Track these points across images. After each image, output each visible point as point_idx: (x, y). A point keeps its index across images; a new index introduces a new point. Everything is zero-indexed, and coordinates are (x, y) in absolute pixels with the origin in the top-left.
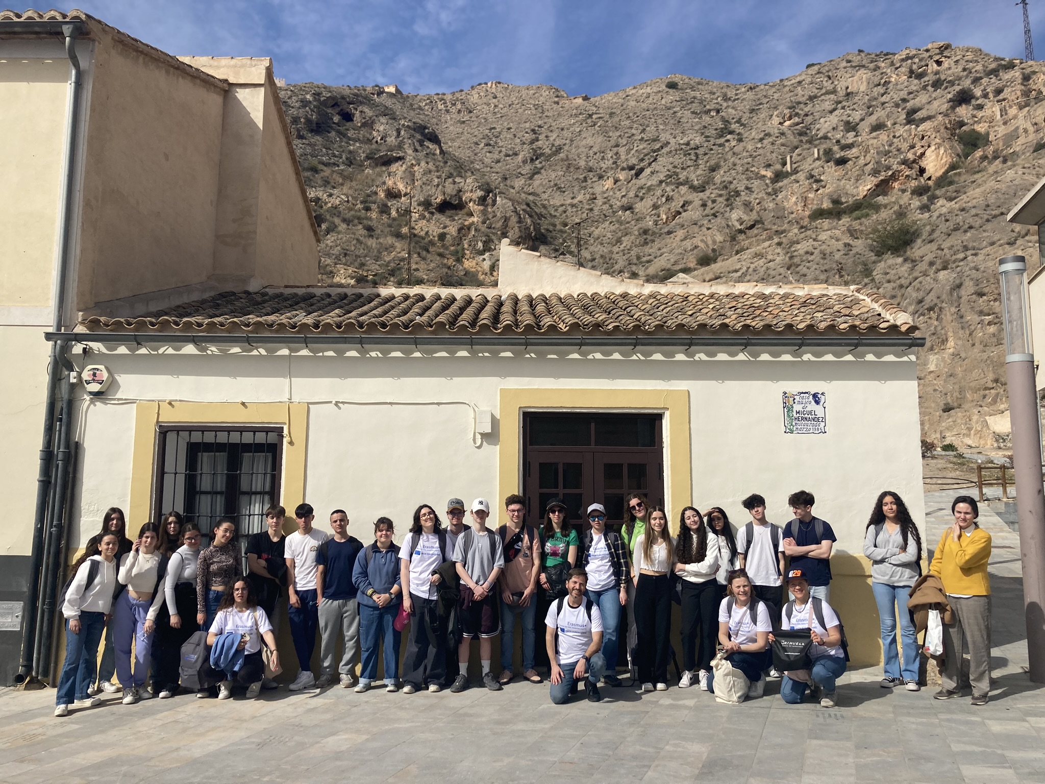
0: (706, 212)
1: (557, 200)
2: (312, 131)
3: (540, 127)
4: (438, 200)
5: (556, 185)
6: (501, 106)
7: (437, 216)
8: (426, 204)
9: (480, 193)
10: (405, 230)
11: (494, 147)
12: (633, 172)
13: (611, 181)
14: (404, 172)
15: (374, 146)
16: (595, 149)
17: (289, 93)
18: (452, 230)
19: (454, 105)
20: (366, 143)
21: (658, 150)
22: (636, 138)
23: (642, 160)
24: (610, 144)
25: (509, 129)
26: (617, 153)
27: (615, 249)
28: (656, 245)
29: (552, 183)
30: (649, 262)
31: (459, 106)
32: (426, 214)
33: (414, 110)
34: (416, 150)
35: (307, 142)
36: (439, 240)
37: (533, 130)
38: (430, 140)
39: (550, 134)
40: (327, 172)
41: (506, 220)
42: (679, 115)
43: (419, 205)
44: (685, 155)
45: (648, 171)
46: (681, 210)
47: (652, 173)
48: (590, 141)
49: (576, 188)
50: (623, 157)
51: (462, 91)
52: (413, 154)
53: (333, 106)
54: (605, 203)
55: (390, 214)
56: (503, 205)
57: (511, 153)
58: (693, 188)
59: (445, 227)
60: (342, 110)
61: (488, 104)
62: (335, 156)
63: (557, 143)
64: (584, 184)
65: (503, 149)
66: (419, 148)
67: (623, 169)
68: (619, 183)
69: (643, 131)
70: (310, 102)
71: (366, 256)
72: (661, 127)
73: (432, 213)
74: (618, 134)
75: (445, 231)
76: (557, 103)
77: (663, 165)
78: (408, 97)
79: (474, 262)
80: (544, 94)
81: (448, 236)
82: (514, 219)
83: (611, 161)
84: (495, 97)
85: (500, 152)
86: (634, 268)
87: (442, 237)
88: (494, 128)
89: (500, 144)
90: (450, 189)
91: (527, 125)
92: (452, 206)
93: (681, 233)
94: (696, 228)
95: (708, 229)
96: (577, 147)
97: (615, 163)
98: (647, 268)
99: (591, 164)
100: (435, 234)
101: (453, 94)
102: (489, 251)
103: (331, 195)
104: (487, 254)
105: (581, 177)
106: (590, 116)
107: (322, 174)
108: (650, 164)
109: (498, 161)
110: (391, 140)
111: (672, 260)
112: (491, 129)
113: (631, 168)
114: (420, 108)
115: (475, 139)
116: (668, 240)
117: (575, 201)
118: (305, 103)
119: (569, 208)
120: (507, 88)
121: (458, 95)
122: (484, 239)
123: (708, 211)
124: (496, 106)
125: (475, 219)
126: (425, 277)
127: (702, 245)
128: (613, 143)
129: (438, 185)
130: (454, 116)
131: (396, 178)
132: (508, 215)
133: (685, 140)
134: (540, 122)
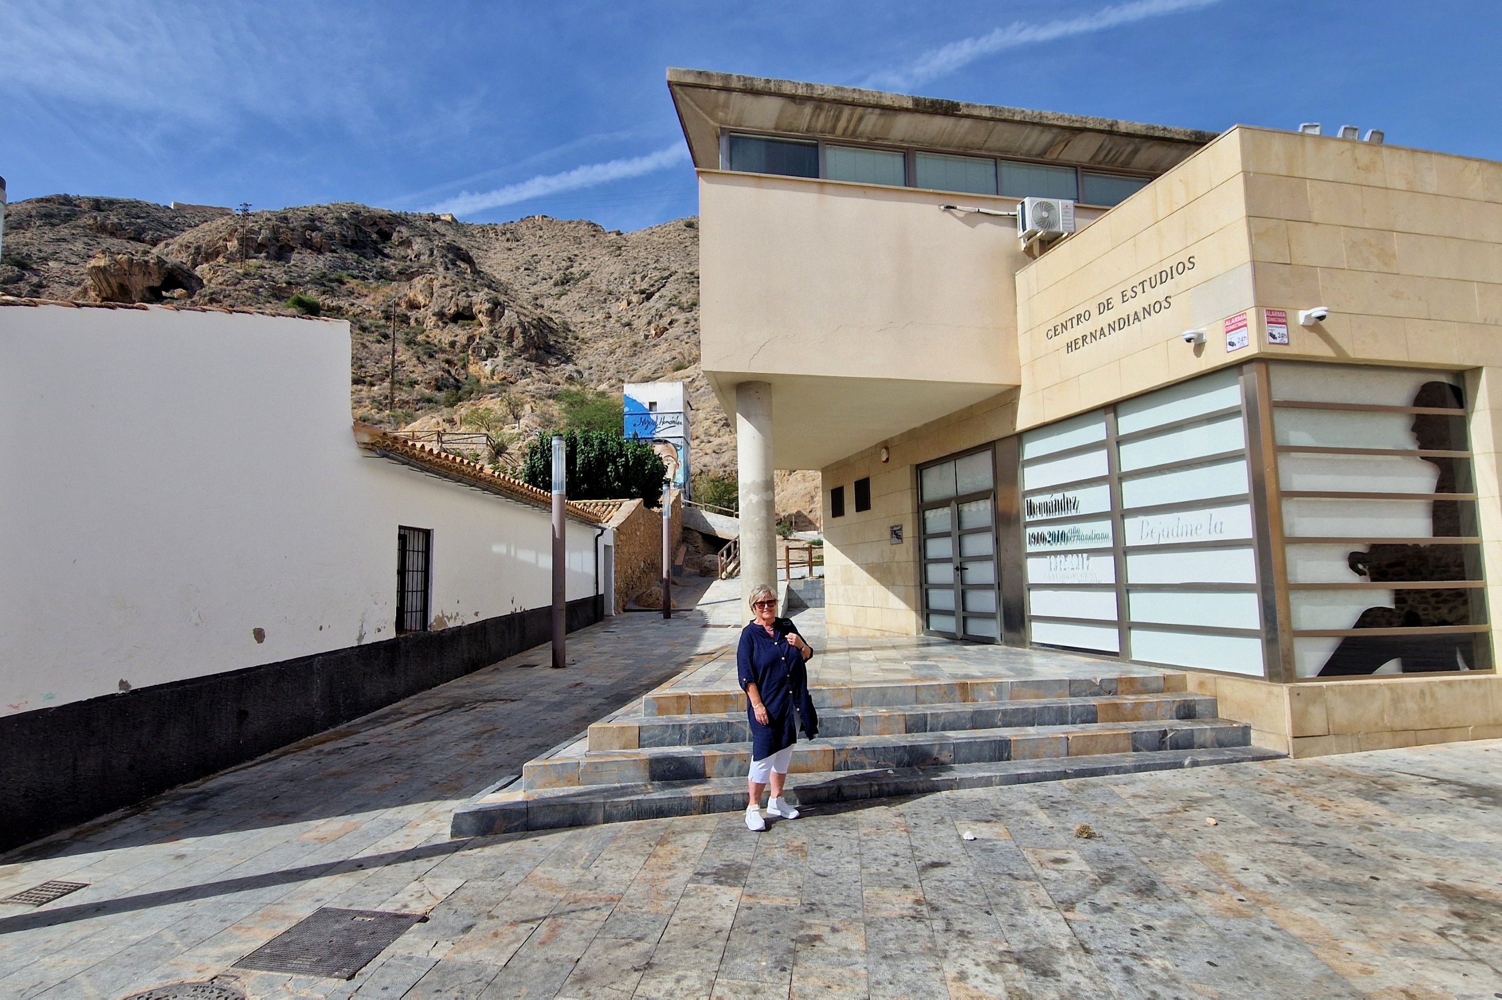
0: (687, 329)
1: (579, 317)
2: (346, 246)
3: (576, 255)
4: (452, 311)
5: (579, 305)
6: (545, 237)
7: (451, 325)
8: (440, 315)
9: (487, 306)
10: (420, 338)
11: (532, 271)
12: (644, 296)
13: (625, 302)
14: (424, 285)
15: (409, 263)
16: (615, 275)
17: (325, 210)
18: (462, 338)
19: (505, 234)
20: (400, 260)
21: (667, 278)
22: (650, 267)
23: (653, 286)
24: (628, 272)
25: (549, 256)
26: (634, 280)
27: (609, 359)
28: (643, 356)
29: (576, 304)
30: (634, 370)
31: (508, 235)
32: (440, 324)
33: (466, 236)
34: (447, 269)
35: (337, 255)
36: (450, 347)
37: (569, 258)
38: (463, 260)
39: (583, 262)
40: (353, 283)
41: (512, 331)
42: (689, 249)
43: (434, 315)
44: (689, 283)
45: (657, 295)
46: (668, 327)
47: (661, 297)
48: (612, 269)
49: (596, 308)
50: (638, 283)
51: (512, 222)
52: (444, 272)
53: (371, 225)
54: (617, 321)
55: (409, 324)
56: (509, 317)
57: (547, 277)
58: (682, 309)
59: (456, 336)
60: (380, 229)
61: (534, 235)
62: (365, 270)
63: (586, 270)
64: (604, 305)
65: (541, 274)
66: (450, 266)
67: (635, 293)
68: (631, 305)
69: (657, 261)
70: (345, 219)
71: (367, 359)
72: (673, 258)
73: (446, 323)
74: (636, 263)
75: (456, 339)
76: (594, 236)
77: (669, 290)
78: (462, 225)
79: (478, 367)
80: (583, 228)
81: (458, 344)
82: (518, 330)
83: (628, 287)
84: (541, 229)
85: (538, 276)
86: (621, 376)
87: (453, 344)
88: (536, 255)
89: (539, 269)
90: (463, 301)
91: (565, 254)
92: (464, 316)
93: (664, 346)
94: (677, 342)
95: (687, 343)
96: (601, 273)
97: (631, 288)
98: (632, 376)
99: (611, 288)
100: (447, 342)
101: (505, 224)
102: (492, 357)
103: (353, 305)
104: (490, 360)
105: (602, 299)
106: (620, 248)
107: (348, 285)
108: (659, 290)
109: (535, 284)
110: (424, 259)
111: (653, 369)
112: (533, 256)
113: (642, 292)
114: (473, 235)
115: (517, 264)
116: (653, 352)
117: (594, 319)
118: (340, 221)
119: (587, 325)
120: (552, 222)
121: (508, 226)
122: (487, 346)
123: (689, 328)
124: (540, 237)
125: (483, 329)
126: (420, 379)
127: (679, 357)
128: (631, 270)
129: (452, 298)
130: (502, 244)
131: (416, 290)
132: (513, 326)
133: (691, 270)
134: (576, 252)
